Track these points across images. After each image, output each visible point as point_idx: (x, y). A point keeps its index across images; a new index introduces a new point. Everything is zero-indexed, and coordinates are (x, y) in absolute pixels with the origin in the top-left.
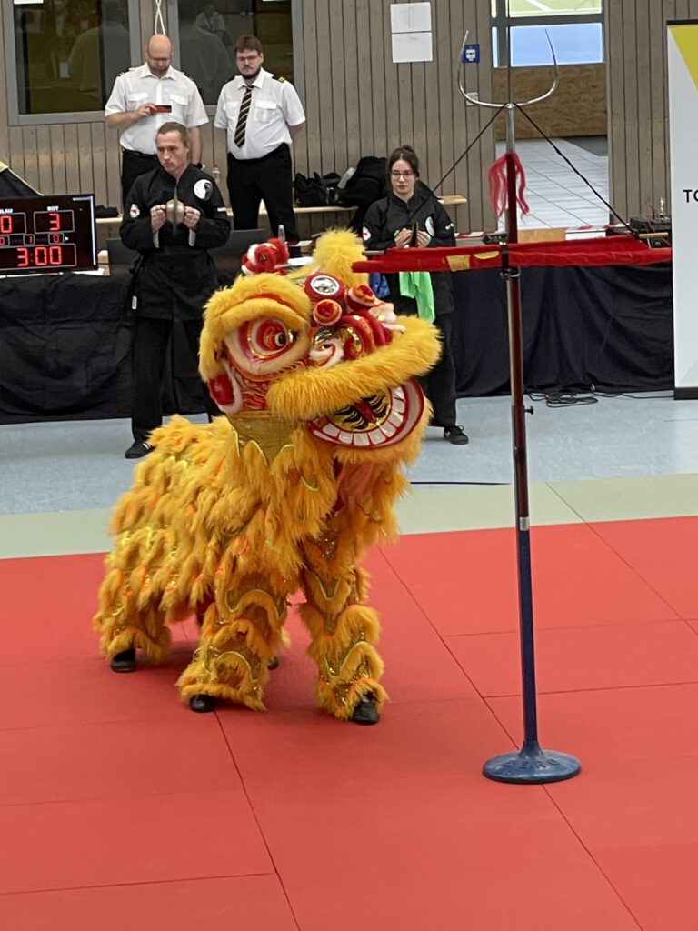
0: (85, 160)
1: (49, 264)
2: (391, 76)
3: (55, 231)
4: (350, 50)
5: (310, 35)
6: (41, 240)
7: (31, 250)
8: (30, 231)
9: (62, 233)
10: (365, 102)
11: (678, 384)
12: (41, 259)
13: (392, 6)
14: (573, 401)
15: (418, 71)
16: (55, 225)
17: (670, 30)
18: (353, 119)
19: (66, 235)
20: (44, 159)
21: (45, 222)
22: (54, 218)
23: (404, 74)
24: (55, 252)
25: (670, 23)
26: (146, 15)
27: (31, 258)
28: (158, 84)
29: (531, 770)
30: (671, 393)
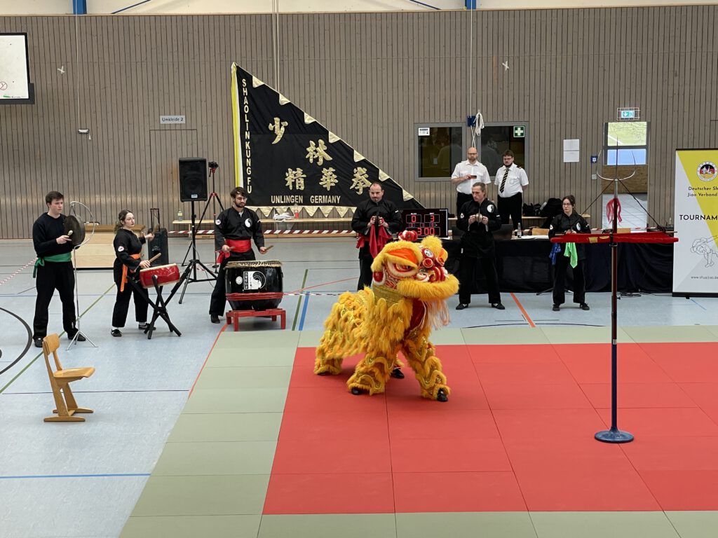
0: (443, 196)
2: (563, 167)
3: (432, 222)
4: (547, 157)
5: (531, 151)
6: (427, 225)
7: (423, 229)
8: (423, 222)
9: (435, 223)
10: (552, 177)
11: (674, 291)
12: (426, 233)
13: (564, 141)
14: (631, 296)
15: (573, 166)
16: (432, 220)
17: (677, 152)
18: (547, 184)
19: (437, 224)
20: (427, 195)
21: (429, 218)
22: (432, 217)
23: (568, 166)
24: (432, 230)
25: (677, 150)
26: (469, 141)
27: (423, 232)
28: (473, 168)
29: (614, 438)
30: (671, 294)
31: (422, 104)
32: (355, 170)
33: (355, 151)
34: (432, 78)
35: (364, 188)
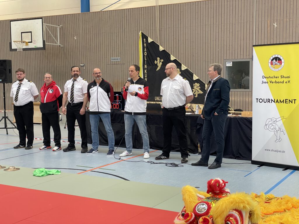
1: (116, 108)
3: (118, 100)
6: (115, 102)
9: (119, 101)
11: (252, 159)
12: (115, 107)
16: (117, 99)
17: (254, 48)
19: (120, 101)
22: (117, 97)
24: (117, 105)
25: (254, 46)
27: (113, 106)
31: (228, 49)
32: (194, 85)
33: (194, 74)
34: (234, 35)
35: (198, 94)
